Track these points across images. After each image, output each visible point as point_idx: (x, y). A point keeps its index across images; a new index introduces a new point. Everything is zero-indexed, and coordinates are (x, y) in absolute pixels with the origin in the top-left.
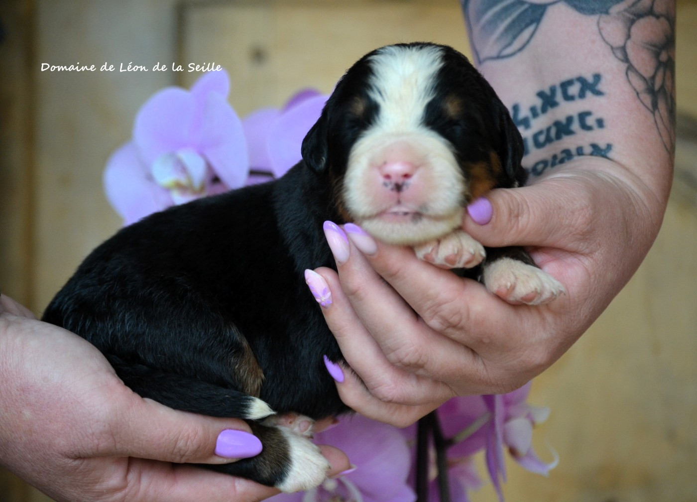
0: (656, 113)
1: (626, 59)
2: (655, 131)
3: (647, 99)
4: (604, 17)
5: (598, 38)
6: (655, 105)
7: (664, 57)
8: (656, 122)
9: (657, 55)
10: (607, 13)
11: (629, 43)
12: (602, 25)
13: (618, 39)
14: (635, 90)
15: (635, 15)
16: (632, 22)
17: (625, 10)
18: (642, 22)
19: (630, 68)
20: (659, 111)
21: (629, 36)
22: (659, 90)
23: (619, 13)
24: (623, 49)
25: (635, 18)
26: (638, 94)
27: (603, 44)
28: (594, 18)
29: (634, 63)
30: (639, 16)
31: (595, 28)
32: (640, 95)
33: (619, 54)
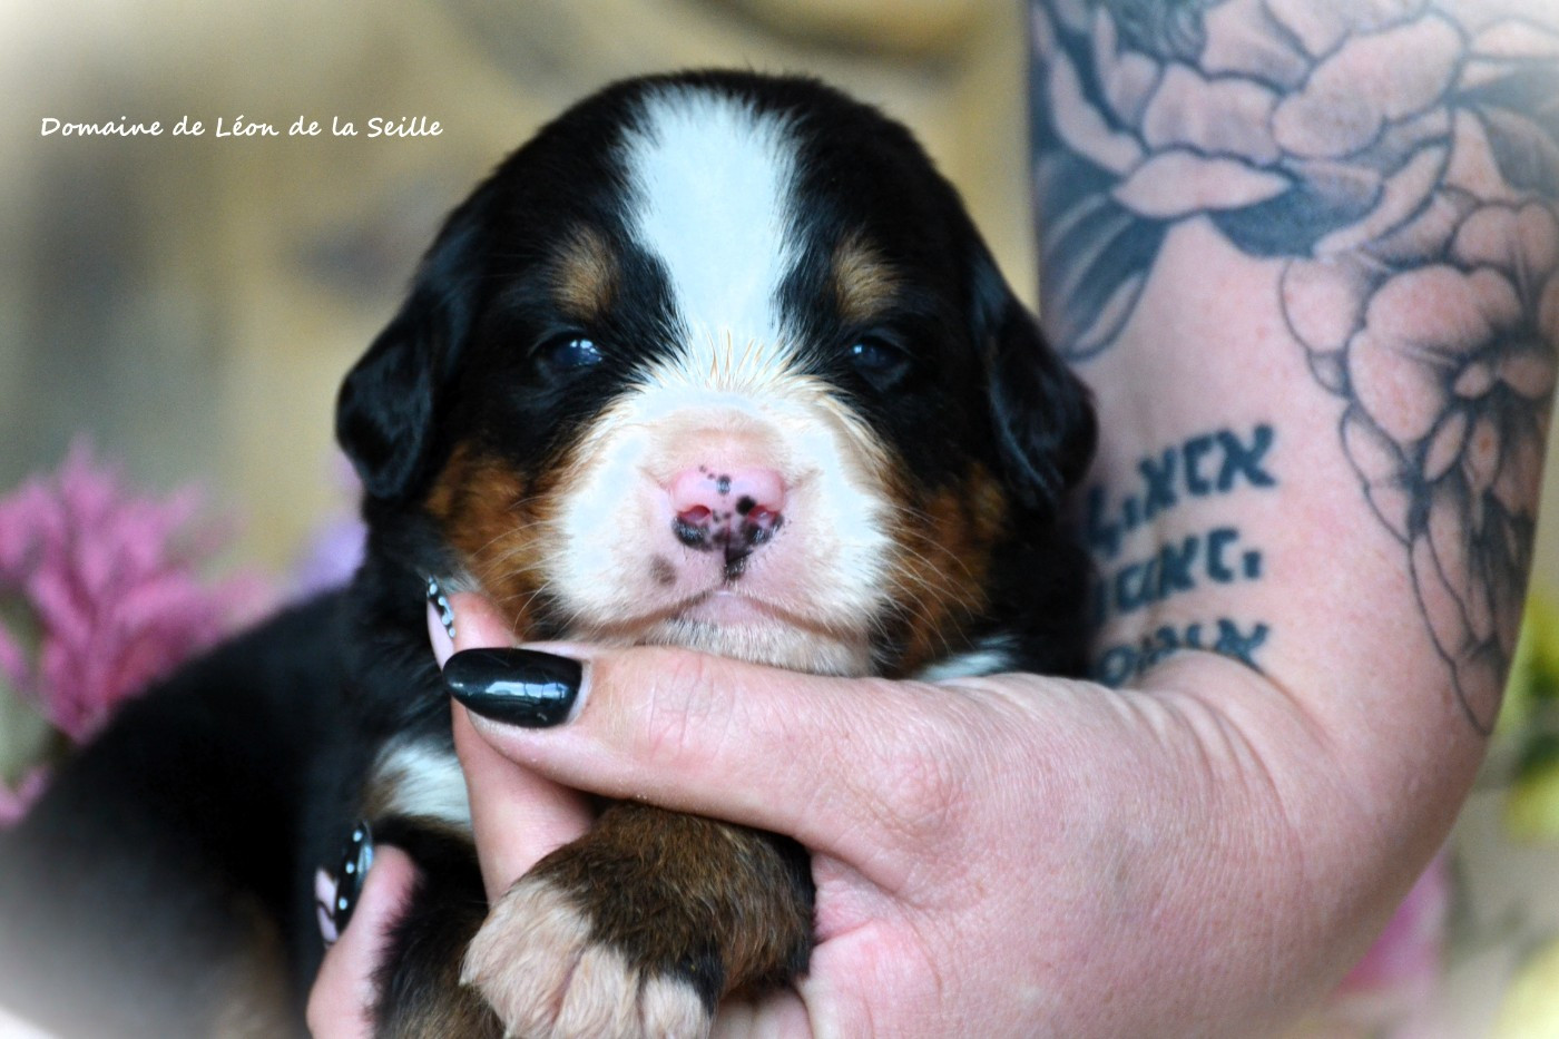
0: (1421, 545)
1: (1346, 389)
2: (1408, 599)
3: (1396, 506)
4: (1299, 264)
5: (1275, 323)
6: (1418, 522)
7: (1474, 381)
8: (1413, 571)
9: (1448, 377)
10: (1307, 252)
11: (1359, 342)
12: (1291, 286)
13: (1327, 331)
14: (1360, 476)
15: (1388, 262)
16: (1377, 282)
17: (1362, 248)
18: (1406, 283)
19: (1354, 411)
20: (1429, 540)
21: (1361, 323)
22: (1440, 480)
23: (1343, 256)
24: (1341, 359)
25: (1387, 270)
26: (1366, 488)
27: (1286, 340)
28: (1272, 267)
29: (1369, 399)
30: (1403, 264)
31: (1271, 296)
32: (1376, 493)
33: (1328, 373)
